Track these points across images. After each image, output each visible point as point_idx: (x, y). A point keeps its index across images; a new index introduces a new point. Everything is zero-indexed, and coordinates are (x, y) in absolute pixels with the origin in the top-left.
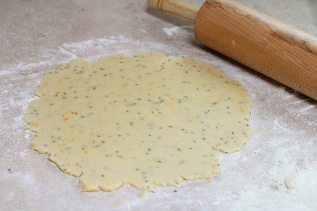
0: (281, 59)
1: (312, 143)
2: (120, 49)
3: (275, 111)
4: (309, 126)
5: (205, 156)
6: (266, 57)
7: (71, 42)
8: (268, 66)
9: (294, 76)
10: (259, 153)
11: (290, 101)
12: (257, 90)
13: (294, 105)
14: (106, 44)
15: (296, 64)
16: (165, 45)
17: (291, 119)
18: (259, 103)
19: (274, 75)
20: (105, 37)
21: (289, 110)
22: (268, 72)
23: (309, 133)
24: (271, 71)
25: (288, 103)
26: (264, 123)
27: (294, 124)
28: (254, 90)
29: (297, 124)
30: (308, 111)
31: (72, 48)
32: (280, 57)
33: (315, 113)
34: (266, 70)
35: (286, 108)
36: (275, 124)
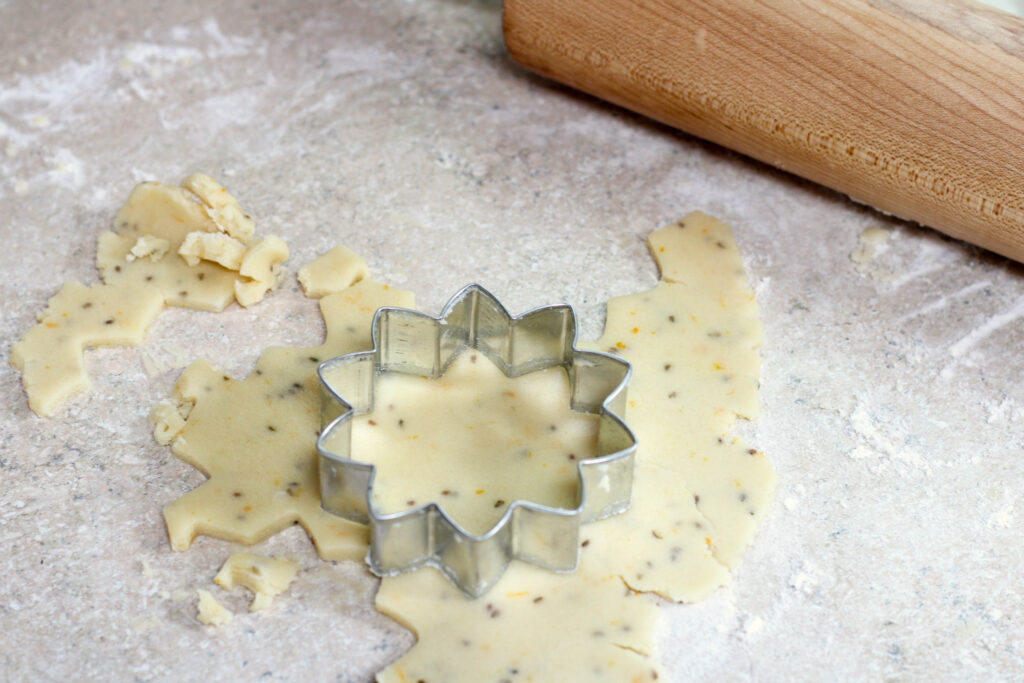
0: (925, 96)
1: (1011, 513)
2: (215, 91)
3: (854, 358)
4: (992, 424)
5: (598, 634)
6: (853, 92)
7: (17, 76)
8: (861, 127)
9: (980, 162)
10: (809, 591)
11: (907, 300)
12: (774, 259)
13: (926, 323)
14: (156, 72)
15: (992, 112)
16: (391, 55)
17: (917, 397)
18: (788, 325)
19: (881, 163)
20: (148, 34)
21: (909, 347)
22: (851, 154)
23: (994, 462)
24: (868, 149)
25: (902, 312)
26: (815, 429)
27: (933, 420)
28: (761, 257)
29: (946, 421)
30: (983, 345)
31: (21, 106)
32: (917, 88)
33: (1009, 354)
34: (842, 148)
35: (896, 340)
36: (858, 430)
